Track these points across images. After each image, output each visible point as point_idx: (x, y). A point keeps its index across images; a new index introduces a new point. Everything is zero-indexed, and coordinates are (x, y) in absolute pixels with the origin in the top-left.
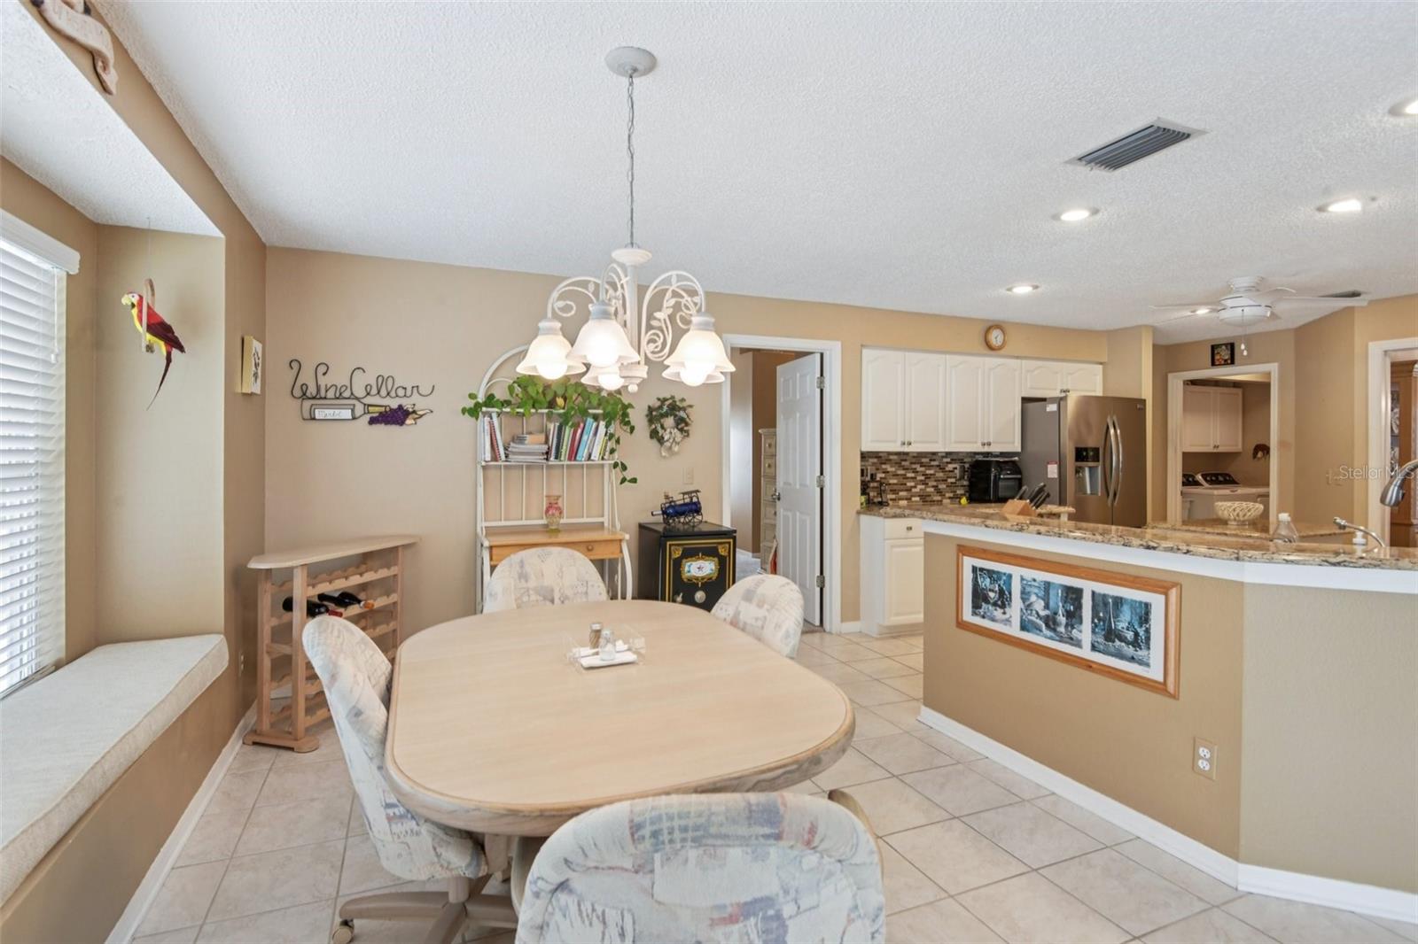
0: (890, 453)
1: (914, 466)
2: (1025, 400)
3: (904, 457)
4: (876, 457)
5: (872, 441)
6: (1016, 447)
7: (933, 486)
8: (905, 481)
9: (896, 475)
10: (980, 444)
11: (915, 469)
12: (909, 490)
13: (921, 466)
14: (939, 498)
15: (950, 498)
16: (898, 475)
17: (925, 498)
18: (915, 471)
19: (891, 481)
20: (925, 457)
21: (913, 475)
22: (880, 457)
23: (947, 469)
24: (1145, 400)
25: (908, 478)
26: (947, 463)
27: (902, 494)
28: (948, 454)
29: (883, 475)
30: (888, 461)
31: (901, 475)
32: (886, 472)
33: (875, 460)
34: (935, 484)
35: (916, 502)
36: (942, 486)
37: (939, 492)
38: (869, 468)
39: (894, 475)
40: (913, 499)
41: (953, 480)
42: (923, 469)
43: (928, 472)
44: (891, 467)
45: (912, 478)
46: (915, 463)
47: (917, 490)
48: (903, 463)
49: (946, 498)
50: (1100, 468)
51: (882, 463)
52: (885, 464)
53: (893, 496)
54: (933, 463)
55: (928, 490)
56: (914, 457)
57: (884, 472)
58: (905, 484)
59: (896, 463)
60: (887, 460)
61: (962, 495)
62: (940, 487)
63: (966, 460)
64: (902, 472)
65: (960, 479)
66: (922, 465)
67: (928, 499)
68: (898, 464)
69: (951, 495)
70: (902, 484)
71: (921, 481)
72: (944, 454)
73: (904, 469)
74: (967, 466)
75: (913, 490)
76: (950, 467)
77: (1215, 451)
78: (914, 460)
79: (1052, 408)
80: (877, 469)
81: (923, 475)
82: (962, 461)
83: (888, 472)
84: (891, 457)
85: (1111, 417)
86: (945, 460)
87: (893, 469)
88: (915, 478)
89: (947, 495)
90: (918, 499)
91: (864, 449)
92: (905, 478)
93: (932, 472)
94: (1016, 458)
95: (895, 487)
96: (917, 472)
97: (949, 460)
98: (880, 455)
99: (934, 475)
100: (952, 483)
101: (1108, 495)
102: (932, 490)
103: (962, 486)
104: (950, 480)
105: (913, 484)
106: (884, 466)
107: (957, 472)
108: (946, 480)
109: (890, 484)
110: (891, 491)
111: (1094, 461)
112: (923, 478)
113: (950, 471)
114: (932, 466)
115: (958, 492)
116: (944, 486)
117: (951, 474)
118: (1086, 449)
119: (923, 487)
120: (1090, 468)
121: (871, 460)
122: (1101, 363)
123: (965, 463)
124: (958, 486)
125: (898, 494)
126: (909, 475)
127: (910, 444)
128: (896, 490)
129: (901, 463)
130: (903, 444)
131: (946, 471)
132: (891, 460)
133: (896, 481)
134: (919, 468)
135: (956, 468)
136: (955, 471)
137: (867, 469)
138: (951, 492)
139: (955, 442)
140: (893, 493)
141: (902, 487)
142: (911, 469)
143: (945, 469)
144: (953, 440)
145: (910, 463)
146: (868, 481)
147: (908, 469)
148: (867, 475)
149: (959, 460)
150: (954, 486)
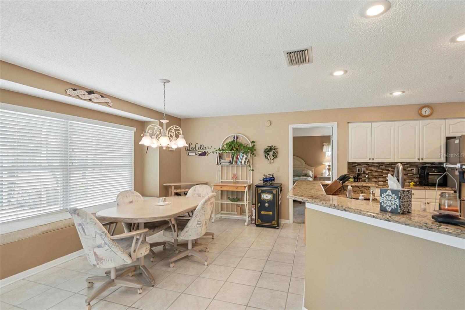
1: (387, 168)
2: (448, 139)
3: (382, 164)
4: (366, 164)
5: (354, 158)
6: (443, 160)
8: (382, 174)
9: (376, 172)
10: (417, 159)
11: (389, 169)
13: (391, 168)
15: (409, 182)
16: (378, 172)
19: (374, 174)
20: (394, 164)
22: (369, 164)
23: (407, 170)
25: (384, 173)
26: (408, 167)
27: (380, 179)
28: (408, 163)
29: (370, 171)
31: (380, 172)
32: (371, 170)
33: (366, 165)
38: (362, 168)
39: (375, 172)
41: (412, 175)
42: (393, 169)
44: (374, 168)
46: (388, 167)
48: (381, 167)
52: (371, 167)
53: (376, 180)
56: (387, 164)
57: (370, 170)
58: (383, 175)
59: (377, 167)
60: (371, 165)
61: (416, 181)
64: (381, 170)
65: (415, 174)
68: (379, 167)
70: (380, 175)
72: (406, 163)
73: (381, 169)
74: (419, 168)
76: (410, 169)
78: (388, 166)
79: (457, 141)
80: (367, 169)
82: (417, 167)
83: (373, 170)
84: (374, 164)
86: (406, 166)
87: (376, 169)
91: (350, 161)
92: (382, 172)
94: (443, 165)
95: (376, 177)
96: (390, 171)
97: (408, 166)
98: (368, 163)
103: (417, 177)
104: (409, 175)
106: (370, 168)
108: (407, 174)
109: (374, 175)
110: (374, 178)
113: (409, 171)
121: (363, 166)
123: (419, 167)
124: (415, 177)
125: (378, 179)
126: (384, 172)
127: (373, 159)
128: (377, 178)
129: (380, 167)
130: (370, 159)
131: (407, 171)
132: (374, 165)
133: (377, 174)
134: (390, 169)
135: (413, 170)
136: (413, 171)
137: (361, 169)
138: (410, 180)
139: (401, 158)
140: (375, 179)
141: (381, 177)
142: (386, 169)
143: (406, 170)
144: (400, 157)
145: (385, 167)
146: (362, 174)
147: (384, 169)
148: (361, 171)
149: (415, 166)
150: (412, 177)
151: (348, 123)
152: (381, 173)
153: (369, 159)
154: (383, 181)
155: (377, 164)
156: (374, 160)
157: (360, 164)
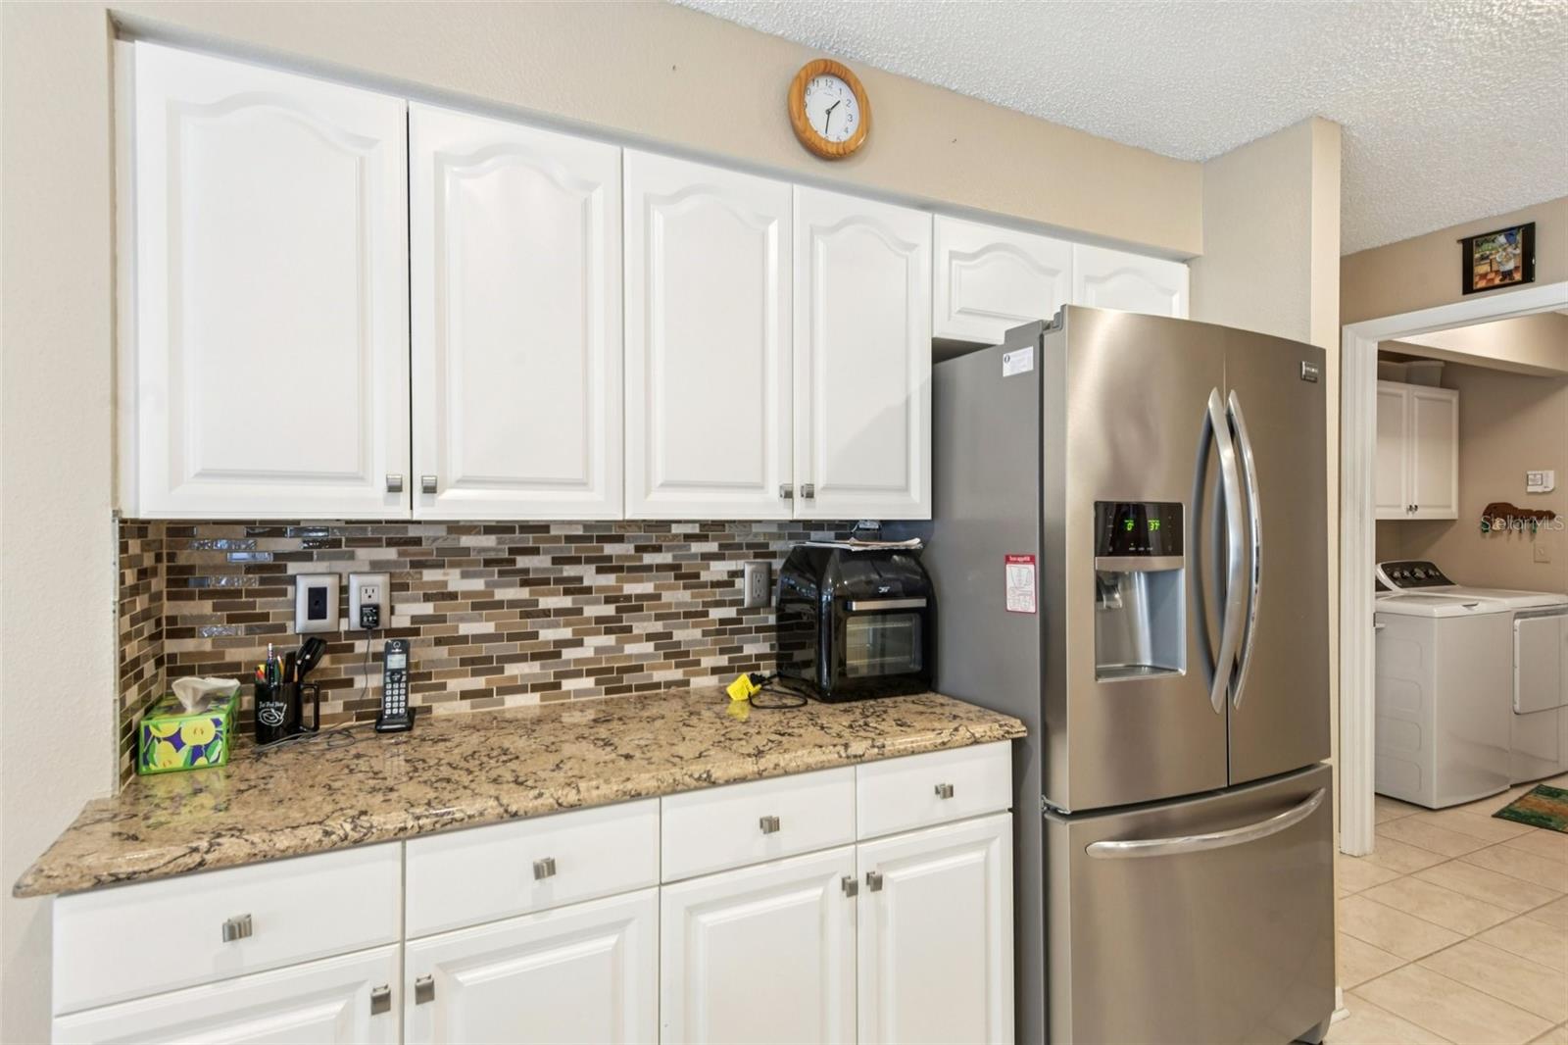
0: (456, 528)
1: (569, 571)
2: (944, 352)
3: (529, 541)
4: (391, 543)
5: (204, 476)
6: (917, 505)
7: (650, 637)
8: (529, 625)
9: (483, 605)
11: (580, 579)
12: (552, 653)
13: (599, 571)
14: (677, 674)
15: (715, 671)
16: (499, 604)
17: (612, 677)
18: (574, 588)
19: (465, 629)
20: (620, 539)
21: (566, 602)
22: (417, 541)
23: (705, 576)
24: (1322, 352)
25: (546, 613)
26: (708, 557)
27: (512, 670)
28: (709, 529)
29: (428, 609)
30: (450, 558)
31: (513, 604)
32: (438, 595)
33: (390, 554)
34: (658, 627)
35: (578, 693)
36: (686, 634)
37: (678, 655)
38: (355, 582)
39: (476, 606)
40: (568, 685)
41: (730, 612)
42: (609, 580)
43: (631, 589)
44: (465, 575)
45: (559, 612)
46: (575, 561)
47: (586, 651)
48: (522, 562)
49: (703, 673)
50: (1182, 578)
51: (418, 565)
52: (440, 565)
53: (479, 683)
54: (649, 559)
55: (630, 649)
56: (569, 539)
57: (427, 598)
58: (535, 635)
60: (441, 551)
61: (759, 657)
62: (679, 635)
63: (775, 546)
64: (524, 593)
65: (754, 609)
66: (605, 566)
67: (628, 679)
68: (503, 566)
69: (723, 661)
70: (512, 637)
71: (599, 620)
72: (696, 529)
73: (524, 583)
74: (778, 564)
75: (568, 654)
76: (719, 569)
77: (1410, 516)
78: (572, 550)
79: (1022, 362)
80: (395, 587)
81: (608, 601)
82: (761, 551)
83: (453, 596)
84: (466, 541)
85: (1223, 398)
86: (697, 548)
87: (477, 584)
88: (579, 611)
89: (707, 662)
90: (588, 682)
91: (140, 511)
93: (647, 588)
94: (915, 543)
95: (485, 649)
96: (588, 590)
97: (712, 547)
98: (413, 532)
99: (658, 597)
100: (723, 622)
101: (1213, 670)
102: (649, 647)
103: (759, 630)
104: (716, 614)
105: (566, 633)
106: (430, 575)
107: (745, 587)
108: (705, 614)
109: (464, 639)
110: (464, 662)
111: (1165, 553)
112: (610, 610)
113: (715, 585)
114: (648, 568)
115: (750, 650)
116: (697, 633)
117: (718, 594)
118: (1138, 510)
119: (610, 640)
120: (1152, 577)
121: (364, 554)
122: (1185, 260)
123: (773, 555)
124: (748, 630)
125: (501, 670)
126: (546, 602)
127: (430, 490)
128: (489, 659)
129: (513, 562)
130: (394, 489)
131: (704, 585)
132: (467, 551)
133: (489, 628)
134: (590, 576)
135: (740, 574)
136: (738, 582)
137: (344, 590)
138: (722, 651)
139: (665, 485)
140: (475, 674)
141: (516, 647)
142: (559, 581)
143: (697, 576)
144: (659, 477)
145: (556, 561)
146: (350, 634)
147: (545, 582)
148: (344, 613)
149: (749, 546)
150: (733, 632)
151: (120, 29)
152: (525, 615)
153: (384, 486)
154: (535, 688)
155: (490, 541)
156: (447, 495)
157: (336, 543)
